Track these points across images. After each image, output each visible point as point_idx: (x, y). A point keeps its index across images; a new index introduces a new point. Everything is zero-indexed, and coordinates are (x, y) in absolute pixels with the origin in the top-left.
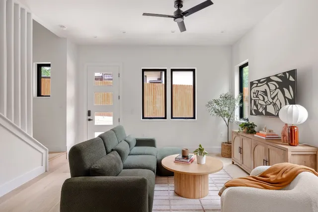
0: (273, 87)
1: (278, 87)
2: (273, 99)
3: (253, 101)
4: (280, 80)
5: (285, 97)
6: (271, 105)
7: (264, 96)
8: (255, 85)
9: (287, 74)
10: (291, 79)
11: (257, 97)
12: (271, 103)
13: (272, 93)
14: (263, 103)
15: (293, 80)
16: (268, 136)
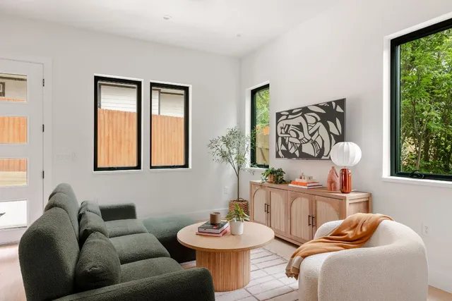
0: (311, 120)
1: (319, 119)
2: (312, 135)
3: (280, 139)
4: (323, 111)
5: (330, 133)
6: (309, 144)
7: (299, 132)
8: (284, 117)
9: (334, 104)
10: (339, 109)
11: (286, 133)
12: (309, 141)
13: (310, 128)
14: (296, 141)
15: (341, 111)
16: (310, 185)
